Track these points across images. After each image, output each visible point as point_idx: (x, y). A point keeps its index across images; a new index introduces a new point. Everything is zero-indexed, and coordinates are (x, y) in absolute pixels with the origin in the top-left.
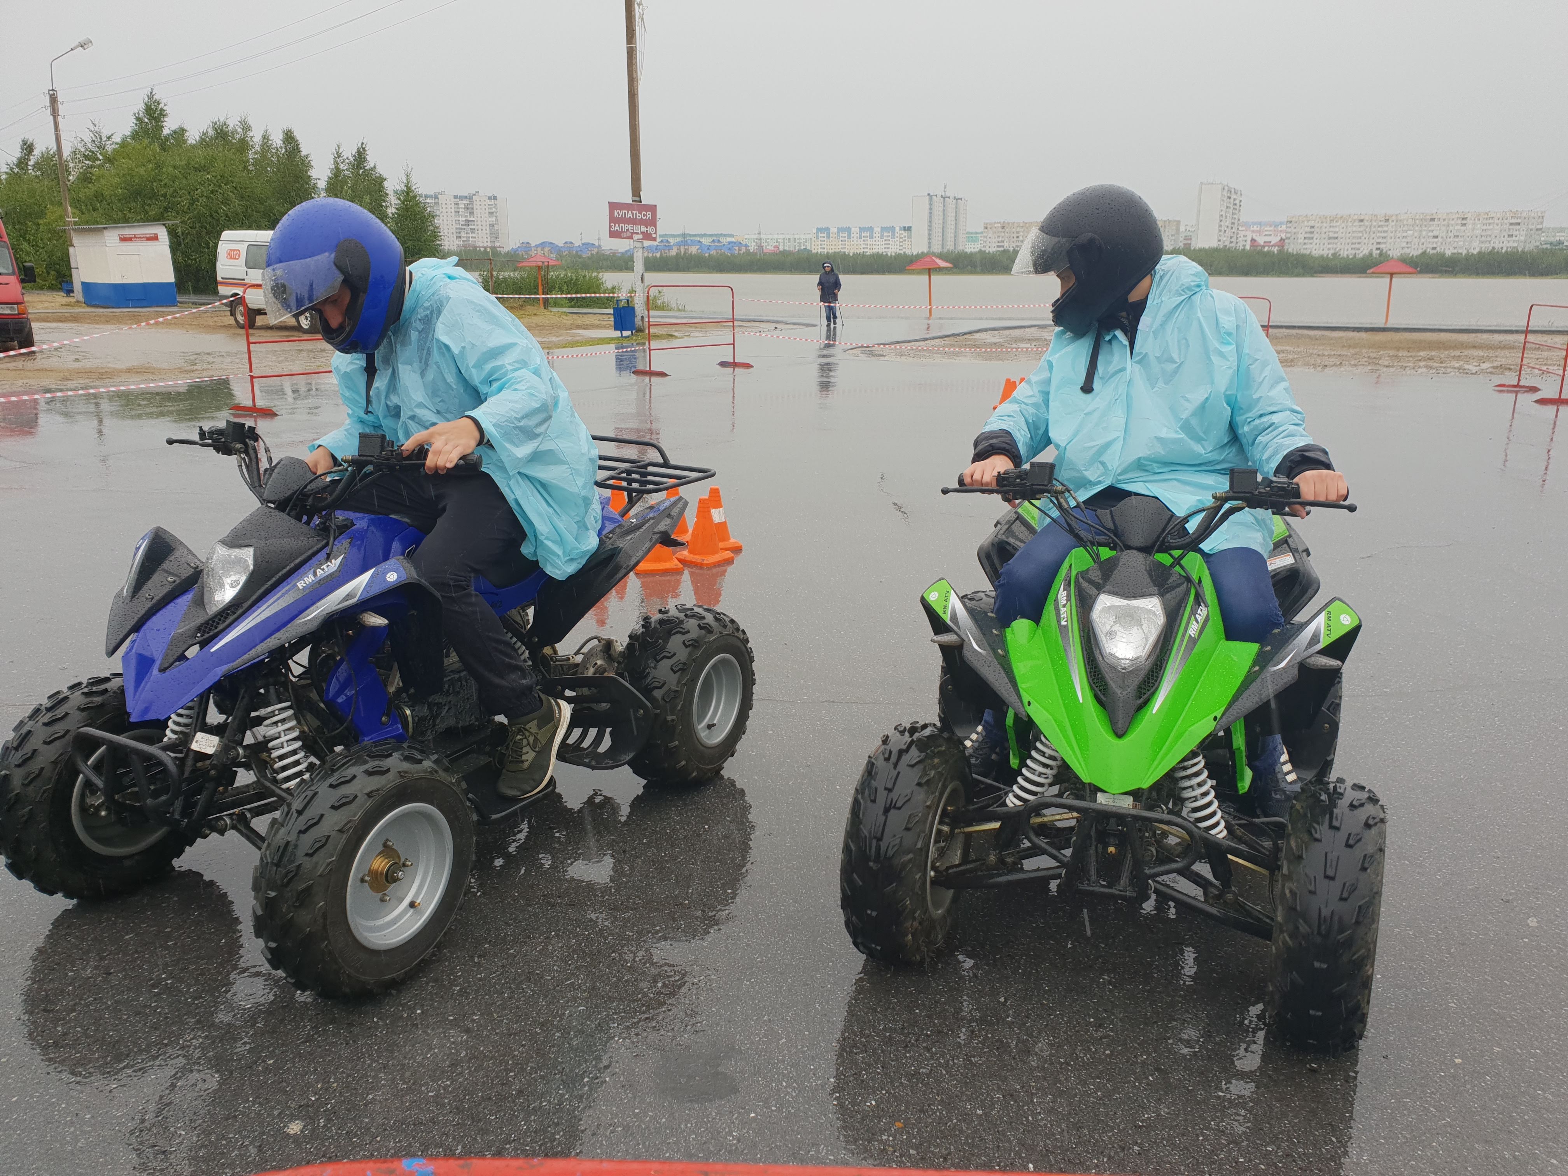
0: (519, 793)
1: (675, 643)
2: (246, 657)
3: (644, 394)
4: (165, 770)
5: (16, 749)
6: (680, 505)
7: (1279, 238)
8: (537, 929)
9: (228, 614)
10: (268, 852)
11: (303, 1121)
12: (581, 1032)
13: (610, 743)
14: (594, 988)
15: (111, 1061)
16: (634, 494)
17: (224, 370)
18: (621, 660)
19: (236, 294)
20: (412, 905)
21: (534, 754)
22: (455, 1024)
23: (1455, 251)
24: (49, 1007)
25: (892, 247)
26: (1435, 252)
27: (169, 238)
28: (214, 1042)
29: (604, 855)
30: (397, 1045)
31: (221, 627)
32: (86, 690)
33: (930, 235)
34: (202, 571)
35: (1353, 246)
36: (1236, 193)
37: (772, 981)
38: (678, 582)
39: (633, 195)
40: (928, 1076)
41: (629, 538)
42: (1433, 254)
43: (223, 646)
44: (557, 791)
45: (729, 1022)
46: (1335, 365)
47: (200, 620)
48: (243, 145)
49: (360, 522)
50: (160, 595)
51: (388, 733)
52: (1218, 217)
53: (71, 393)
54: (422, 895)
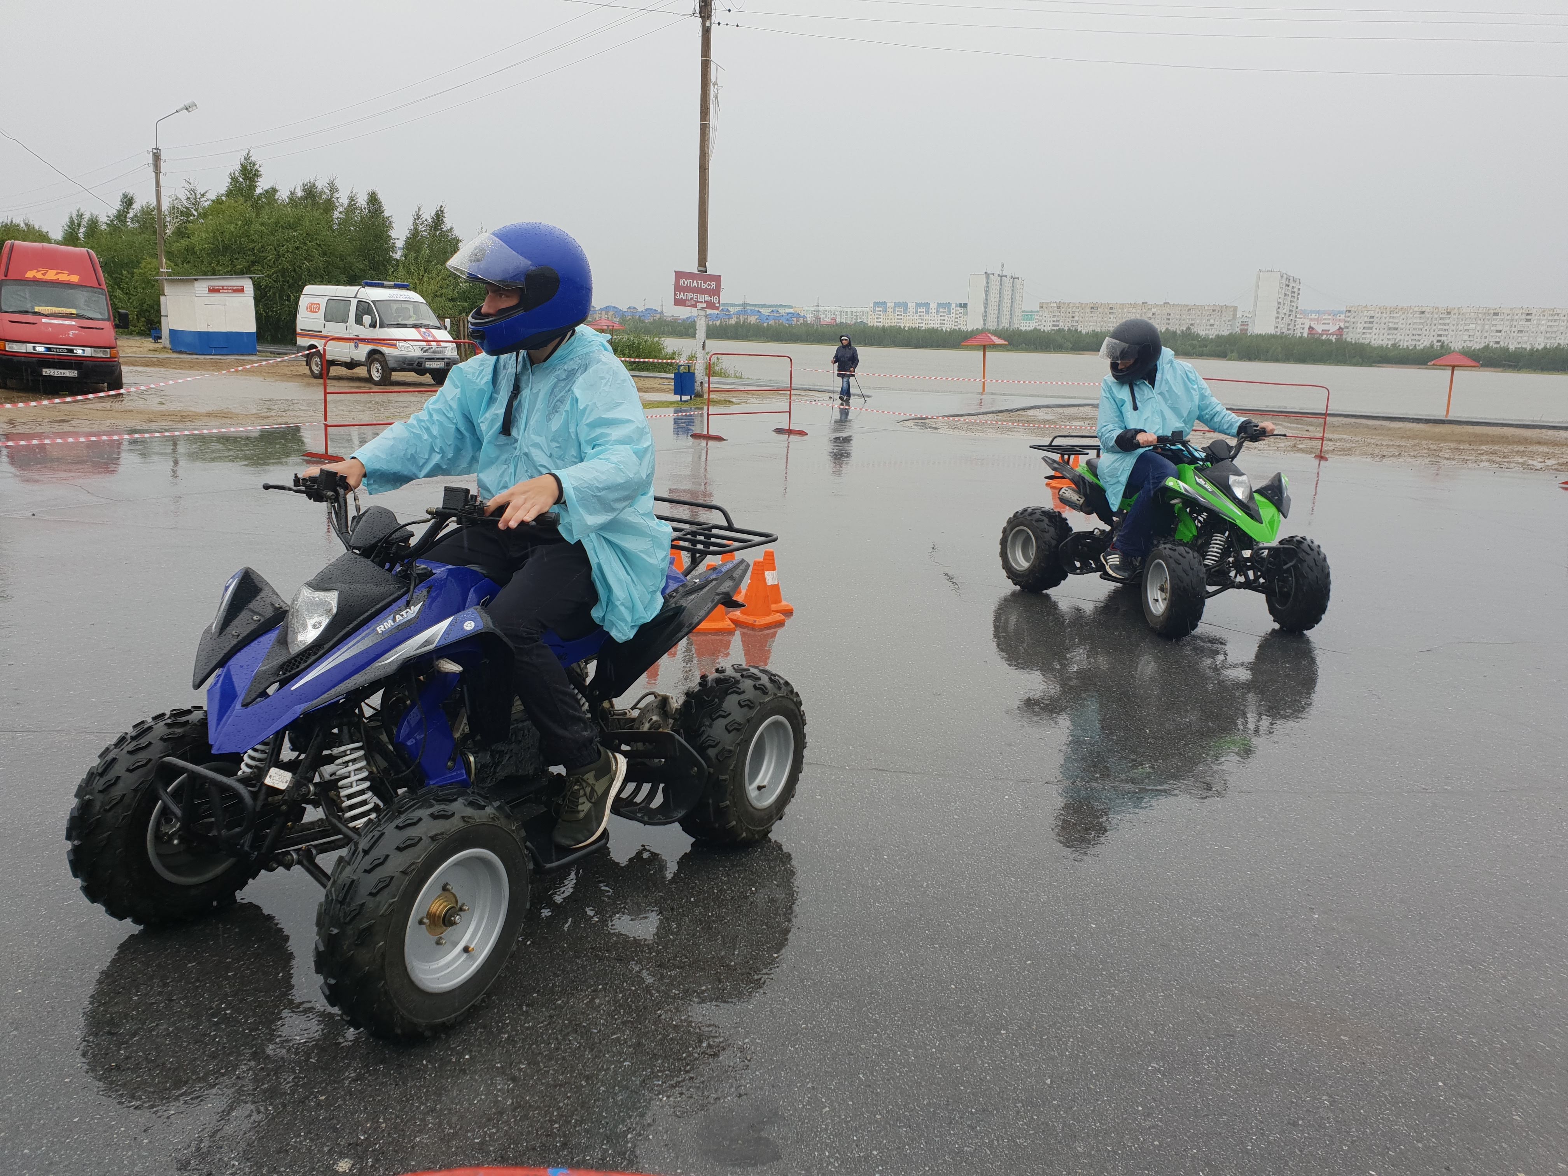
0: (573, 843)
1: (731, 702)
2: (325, 696)
3: (700, 457)
4: (242, 801)
5: (101, 775)
6: (742, 567)
7: (1337, 327)
8: (584, 982)
9: (310, 655)
10: (333, 889)
11: (351, 1158)
12: (626, 1088)
13: (662, 800)
14: (639, 1044)
15: (170, 1087)
16: (698, 555)
17: (298, 417)
18: (677, 717)
19: (313, 346)
20: (466, 950)
21: (589, 805)
22: (502, 1072)
23: (1520, 346)
24: (113, 1030)
25: (947, 323)
26: (1498, 346)
27: (255, 291)
28: (268, 1075)
29: (652, 911)
30: (445, 1089)
31: (302, 666)
32: (169, 721)
33: (985, 312)
34: (286, 611)
35: (1414, 338)
36: (1294, 281)
37: (816, 1049)
38: (729, 642)
39: (699, 265)
40: (972, 1155)
41: (693, 597)
42: (1497, 348)
43: (303, 685)
44: (608, 844)
45: (773, 1087)
46: (1393, 456)
47: (283, 659)
48: (329, 205)
49: (440, 571)
50: (246, 633)
51: (452, 777)
52: (1275, 304)
53: (155, 435)
54: (476, 941)
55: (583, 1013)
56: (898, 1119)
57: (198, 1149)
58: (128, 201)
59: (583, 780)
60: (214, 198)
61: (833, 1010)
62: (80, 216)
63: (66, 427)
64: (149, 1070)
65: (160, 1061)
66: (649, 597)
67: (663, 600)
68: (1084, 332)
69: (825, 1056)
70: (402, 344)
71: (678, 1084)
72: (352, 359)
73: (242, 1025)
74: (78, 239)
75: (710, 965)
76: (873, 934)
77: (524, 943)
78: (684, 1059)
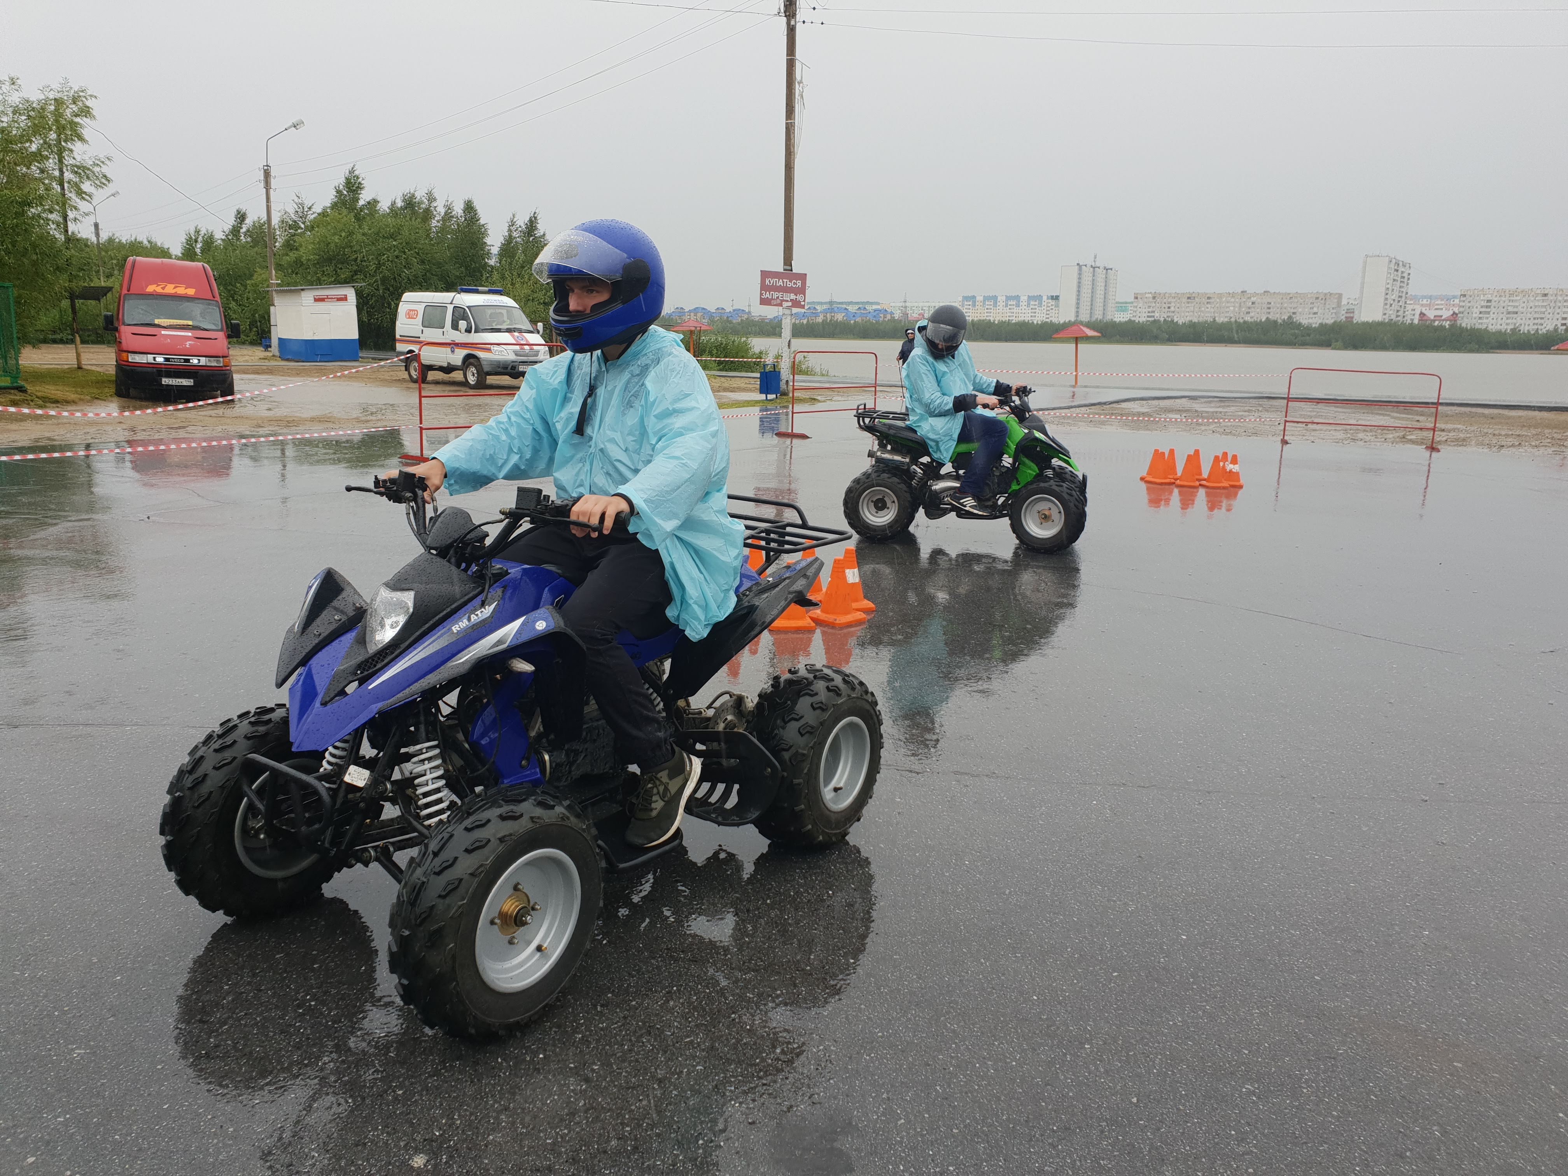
0: (645, 842)
1: (803, 705)
2: (400, 695)
3: (785, 455)
4: (320, 799)
5: (190, 772)
6: (816, 566)
7: (1452, 312)
8: (659, 982)
9: (387, 654)
10: (405, 888)
11: (426, 1154)
12: (699, 1092)
13: (737, 800)
14: (712, 1048)
15: (256, 1076)
16: (772, 553)
17: (396, 421)
18: (751, 717)
19: (411, 351)
20: (539, 948)
21: (662, 803)
22: (576, 1072)
24: (205, 1018)
25: (1039, 316)
27: (357, 299)
28: (349, 1067)
29: (728, 912)
30: (519, 1088)
31: (379, 666)
32: (253, 719)
33: (1078, 304)
34: (365, 611)
35: (1536, 321)
36: (1404, 266)
37: (893, 1058)
38: (810, 640)
39: (785, 264)
41: (766, 595)
43: (381, 684)
44: (683, 843)
45: (847, 1096)
46: (1513, 446)
47: (361, 658)
48: (428, 214)
49: (515, 571)
50: (327, 632)
51: (525, 776)
52: (1383, 290)
53: (262, 439)
54: (549, 940)
55: (657, 1015)
56: (976, 1134)
57: (280, 1139)
58: (241, 217)
59: (657, 779)
60: (319, 210)
61: (910, 1019)
62: (197, 232)
63: (182, 434)
64: (237, 1059)
65: (248, 1050)
66: (722, 595)
67: (736, 599)
68: (1180, 322)
69: (901, 1066)
70: (496, 348)
71: (752, 1090)
72: (449, 363)
73: (325, 1017)
74: (196, 254)
75: (785, 969)
76: (953, 942)
77: (600, 942)
78: (758, 1064)
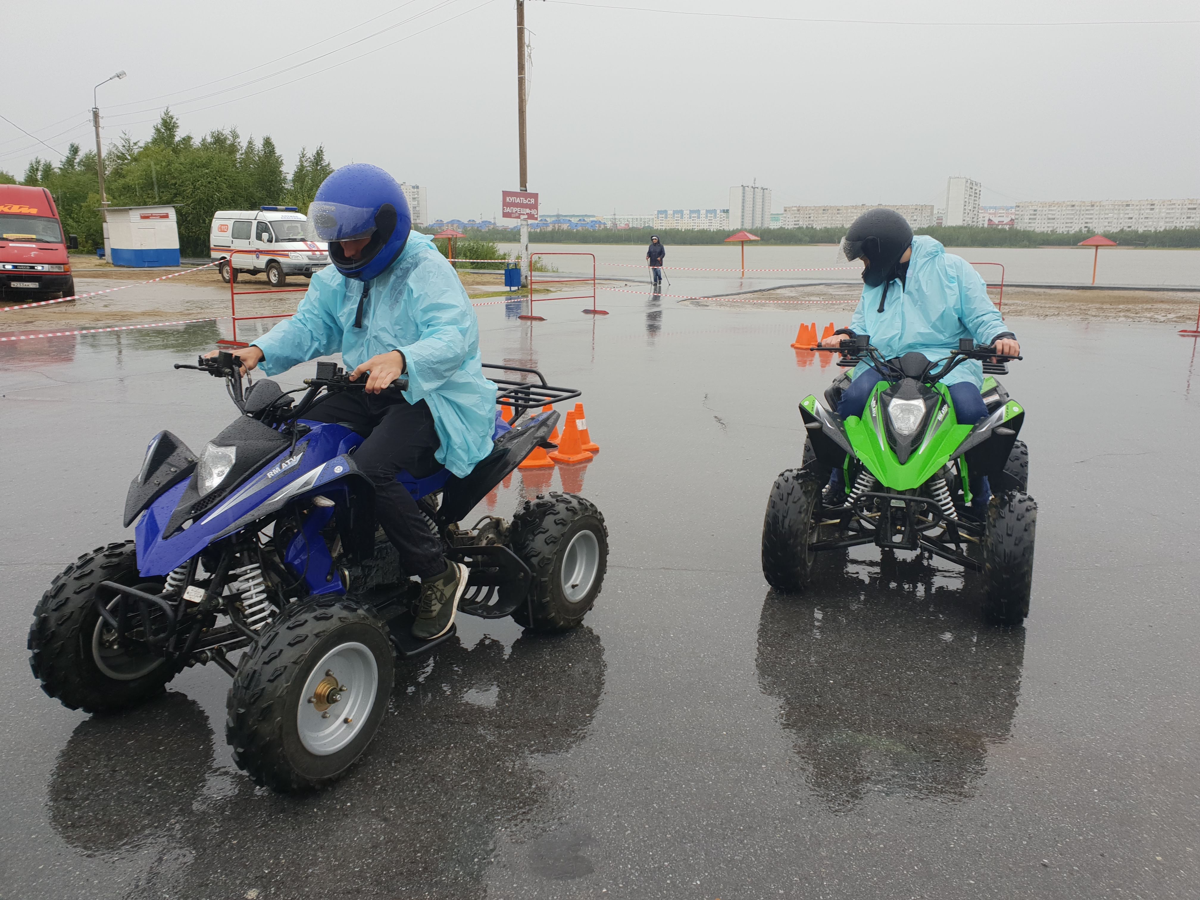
0: (428, 635)
1: (549, 521)
2: (227, 529)
3: (527, 334)
4: (164, 614)
5: (54, 597)
6: (554, 417)
7: (1010, 219)
8: (440, 741)
9: (215, 497)
10: (239, 678)
11: (258, 889)
12: (473, 822)
13: (497, 599)
16: (520, 409)
17: (214, 313)
18: (507, 534)
19: (224, 258)
20: (346, 721)
21: (440, 606)
22: (376, 814)
23: (1146, 229)
24: (70, 796)
25: (714, 225)
26: (1130, 229)
27: (177, 217)
28: (192, 826)
29: (492, 685)
31: (209, 506)
32: (107, 553)
33: (743, 216)
34: (196, 463)
35: (1067, 225)
36: (976, 185)
37: (620, 786)
39: (521, 186)
40: (741, 862)
41: (516, 441)
42: (1129, 231)
43: (211, 520)
44: (456, 635)
46: (1054, 315)
47: (194, 501)
48: (233, 148)
49: (316, 428)
50: (165, 482)
51: (331, 588)
52: (963, 202)
53: (101, 330)
54: (353, 714)
55: (439, 766)
56: (684, 837)
57: (137, 886)
58: (75, 150)
59: (435, 587)
60: (143, 145)
61: (633, 755)
62: (38, 162)
63: (30, 327)
64: (98, 826)
65: (106, 819)
66: (481, 440)
67: (493, 444)
68: (818, 228)
69: (627, 791)
70: (293, 254)
71: (515, 818)
72: (255, 267)
73: (170, 788)
74: (37, 180)
75: (537, 725)
76: (663, 695)
77: (393, 713)
78: (518, 798)
